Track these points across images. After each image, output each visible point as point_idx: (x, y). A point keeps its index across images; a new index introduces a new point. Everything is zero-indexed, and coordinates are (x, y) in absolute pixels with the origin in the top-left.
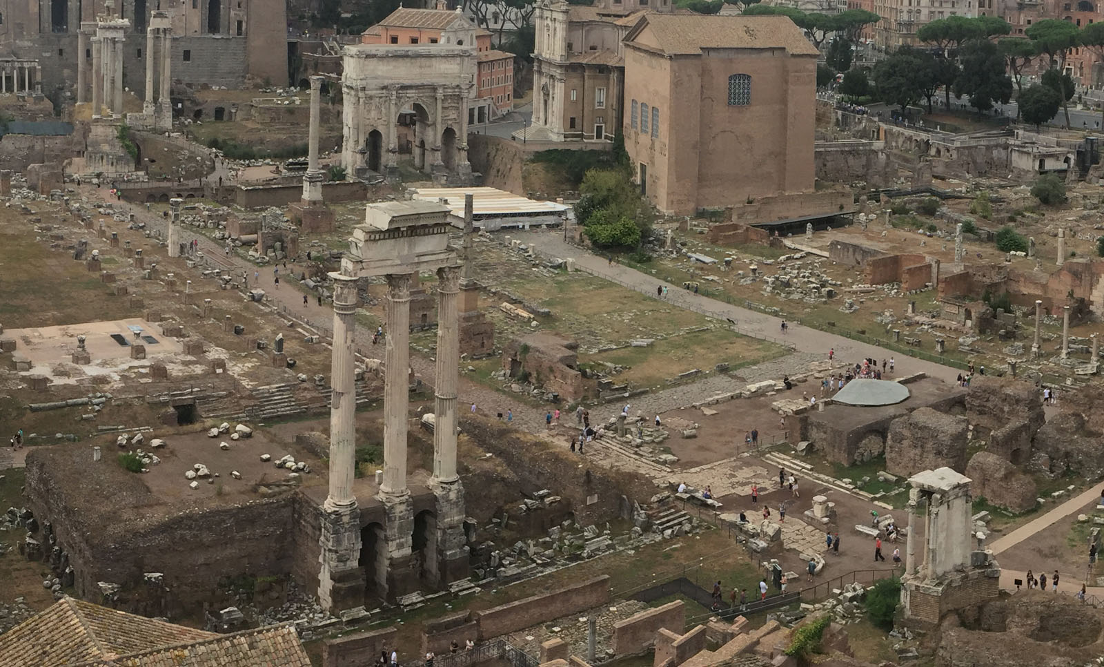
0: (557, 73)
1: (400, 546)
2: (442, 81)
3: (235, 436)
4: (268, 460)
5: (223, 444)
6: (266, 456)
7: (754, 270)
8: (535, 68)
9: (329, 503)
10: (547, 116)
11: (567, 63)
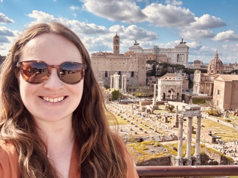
0: (199, 84)
4: (162, 149)
8: (194, 83)
9: (178, 157)
10: (196, 91)
11: (201, 82)
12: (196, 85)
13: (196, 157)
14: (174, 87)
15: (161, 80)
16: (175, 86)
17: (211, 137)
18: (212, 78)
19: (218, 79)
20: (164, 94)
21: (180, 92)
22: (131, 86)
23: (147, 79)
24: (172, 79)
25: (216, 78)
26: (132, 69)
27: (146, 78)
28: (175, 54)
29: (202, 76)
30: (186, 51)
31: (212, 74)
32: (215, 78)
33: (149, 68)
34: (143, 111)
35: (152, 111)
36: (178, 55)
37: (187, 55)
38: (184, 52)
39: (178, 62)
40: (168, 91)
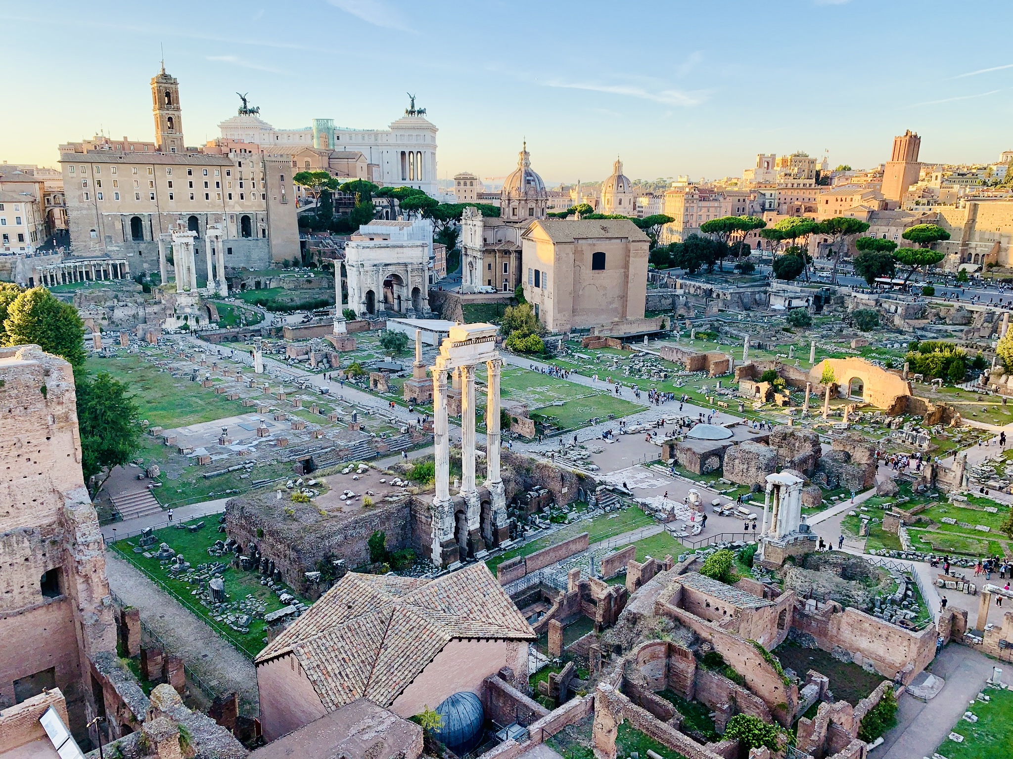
0: (479, 255)
1: (473, 522)
2: (410, 261)
3: (359, 471)
4: (385, 482)
5: (354, 477)
6: (383, 480)
7: (616, 362)
8: (463, 252)
9: (436, 501)
10: (472, 279)
11: (484, 249)
12: (470, 259)
13: (491, 489)
14: (402, 268)
15: (352, 244)
16: (406, 265)
18: (516, 233)
19: (533, 234)
20: (370, 294)
21: (422, 284)
22: (246, 269)
25: (526, 231)
26: (242, 206)
27: (297, 238)
28: (393, 151)
29: (486, 226)
30: (427, 141)
31: (515, 218)
32: (523, 235)
35: (335, 357)
36: (403, 153)
37: (433, 155)
38: (423, 146)
39: (403, 178)
40: (382, 283)
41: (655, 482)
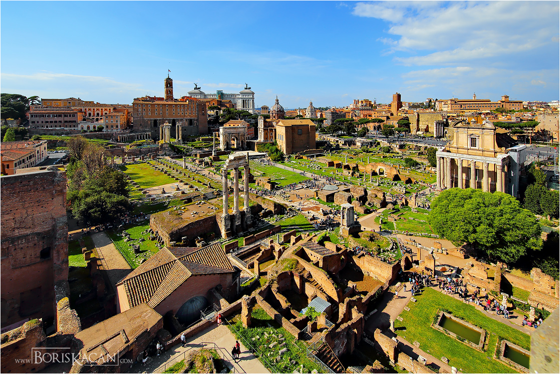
1: (238, 222)
2: (240, 132)
3: (201, 204)
4: (209, 208)
5: (199, 206)
8: (258, 130)
9: (224, 215)
10: (261, 139)
11: (264, 128)
12: (260, 131)
13: (245, 210)
14: (238, 134)
15: (222, 127)
17: (270, 184)
18: (274, 124)
19: (279, 124)
20: (227, 143)
21: (244, 139)
22: (190, 136)
23: (209, 128)
24: (236, 126)
25: (277, 123)
26: (190, 116)
27: (207, 126)
28: (241, 100)
29: (265, 122)
30: (251, 97)
31: (274, 119)
33: (212, 115)
34: (200, 165)
35: (211, 163)
36: (244, 101)
37: (253, 101)
38: (250, 98)
39: (244, 107)
40: (231, 139)
41: (310, 205)
